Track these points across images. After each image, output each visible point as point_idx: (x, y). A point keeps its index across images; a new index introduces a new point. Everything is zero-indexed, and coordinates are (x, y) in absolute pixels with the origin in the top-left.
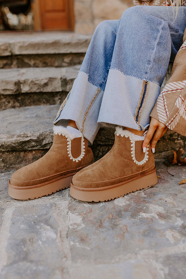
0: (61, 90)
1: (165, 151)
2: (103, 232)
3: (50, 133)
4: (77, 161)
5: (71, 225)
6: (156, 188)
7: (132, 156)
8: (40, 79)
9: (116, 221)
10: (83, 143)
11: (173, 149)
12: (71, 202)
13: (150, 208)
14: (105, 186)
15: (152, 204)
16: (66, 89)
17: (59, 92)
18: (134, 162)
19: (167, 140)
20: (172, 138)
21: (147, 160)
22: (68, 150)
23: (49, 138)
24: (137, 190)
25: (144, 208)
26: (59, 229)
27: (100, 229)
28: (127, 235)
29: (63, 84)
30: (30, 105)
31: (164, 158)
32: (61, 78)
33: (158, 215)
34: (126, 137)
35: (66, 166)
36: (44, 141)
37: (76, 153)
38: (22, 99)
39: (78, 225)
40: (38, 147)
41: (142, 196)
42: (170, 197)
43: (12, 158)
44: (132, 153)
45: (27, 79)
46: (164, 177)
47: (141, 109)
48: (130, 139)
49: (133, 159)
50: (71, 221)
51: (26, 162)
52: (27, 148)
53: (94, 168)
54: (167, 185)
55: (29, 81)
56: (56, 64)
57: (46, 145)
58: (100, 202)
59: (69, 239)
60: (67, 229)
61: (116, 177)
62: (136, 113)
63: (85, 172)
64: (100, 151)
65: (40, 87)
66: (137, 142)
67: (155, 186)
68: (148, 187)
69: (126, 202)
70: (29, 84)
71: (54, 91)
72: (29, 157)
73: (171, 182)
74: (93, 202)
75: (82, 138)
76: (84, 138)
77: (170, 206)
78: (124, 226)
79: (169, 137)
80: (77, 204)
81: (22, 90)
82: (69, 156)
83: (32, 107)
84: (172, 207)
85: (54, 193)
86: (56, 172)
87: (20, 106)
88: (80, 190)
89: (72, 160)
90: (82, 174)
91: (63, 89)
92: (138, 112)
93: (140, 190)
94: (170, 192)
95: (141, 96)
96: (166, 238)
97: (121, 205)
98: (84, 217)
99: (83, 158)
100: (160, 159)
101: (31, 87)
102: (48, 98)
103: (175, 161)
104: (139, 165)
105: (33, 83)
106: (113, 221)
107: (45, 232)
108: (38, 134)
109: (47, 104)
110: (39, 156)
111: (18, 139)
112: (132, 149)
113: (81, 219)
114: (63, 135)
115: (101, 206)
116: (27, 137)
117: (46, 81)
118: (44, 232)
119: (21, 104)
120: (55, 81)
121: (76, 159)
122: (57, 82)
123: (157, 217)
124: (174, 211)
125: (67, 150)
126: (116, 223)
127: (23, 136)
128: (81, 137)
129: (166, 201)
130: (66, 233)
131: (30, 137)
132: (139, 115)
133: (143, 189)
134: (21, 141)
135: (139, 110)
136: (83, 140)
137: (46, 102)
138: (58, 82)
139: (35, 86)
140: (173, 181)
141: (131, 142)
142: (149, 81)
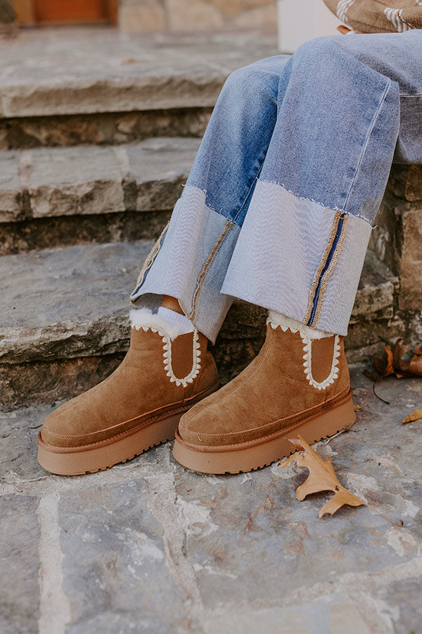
0: (123, 209)
1: (365, 345)
2: (256, 539)
3: (116, 319)
4: (185, 385)
5: (189, 528)
6: (353, 433)
7: (306, 371)
8: (76, 184)
9: (280, 515)
10: (196, 345)
11: (382, 340)
12: (178, 474)
13: (348, 482)
14: (251, 440)
15: (353, 472)
16: (135, 207)
17: (120, 213)
18: (311, 383)
19: (372, 323)
20: (381, 318)
21: (336, 377)
22: (165, 362)
23: (114, 332)
24: (316, 441)
26: (164, 537)
27: (251, 534)
28: (307, 543)
29: (127, 194)
30: (52, 244)
31: (365, 361)
32: (123, 182)
33: (366, 496)
34: (294, 331)
35: (161, 397)
36: (104, 337)
37: (182, 367)
38: (32, 232)
39: (204, 527)
40: (91, 351)
41: (327, 454)
42: (386, 453)
43: (31, 378)
44: (305, 365)
45: (44, 187)
46: (369, 407)
47: (327, 272)
48: (302, 335)
49: (308, 378)
50: (187, 519)
51: (64, 384)
52: (65, 354)
53: (226, 400)
54: (376, 426)
55: (50, 192)
56: (101, 137)
57: (107, 346)
58: (241, 473)
59: (189, 558)
60: (182, 538)
61: (274, 420)
63: (207, 409)
64: (225, 353)
65: (74, 204)
66: (315, 343)
67: (353, 429)
68: (338, 432)
69: (297, 471)
70: (48, 198)
71: (106, 212)
72: (70, 374)
73: (384, 419)
74: (227, 475)
75: (195, 334)
76: (199, 333)
77: (388, 475)
78: (299, 525)
79: (375, 315)
80: (192, 479)
81: (34, 211)
82: (168, 375)
83: (59, 249)
84: (393, 478)
85: (139, 455)
86: (143, 410)
87: (30, 248)
88: (198, 451)
89: (175, 382)
90: (200, 415)
91: (129, 205)
92: (320, 278)
93: (322, 439)
94: (386, 442)
95: (329, 245)
96: (388, 546)
97: (287, 476)
98: (213, 509)
99: (196, 378)
100: (355, 363)
101: (54, 204)
102: (94, 228)
103: (390, 369)
104: (320, 389)
105: (59, 195)
106: (276, 514)
107: (138, 548)
108: (90, 324)
109: (91, 240)
110: (92, 370)
111: (46, 336)
112: (304, 357)
113: (208, 512)
114: (154, 331)
115: (245, 480)
116: (66, 330)
117: (88, 190)
118: (136, 546)
119: (31, 243)
120: (111, 189)
121: (182, 381)
122: (113, 192)
124: (397, 486)
125: (163, 363)
126: (281, 518)
127: (57, 330)
128: (193, 333)
129: (379, 464)
130: (181, 545)
131: (72, 330)
132: (323, 286)
134: (51, 340)
136: (196, 338)
137: (89, 237)
138: (117, 190)
139: (63, 201)
140: (389, 415)
141: (304, 342)
142: (349, 213)
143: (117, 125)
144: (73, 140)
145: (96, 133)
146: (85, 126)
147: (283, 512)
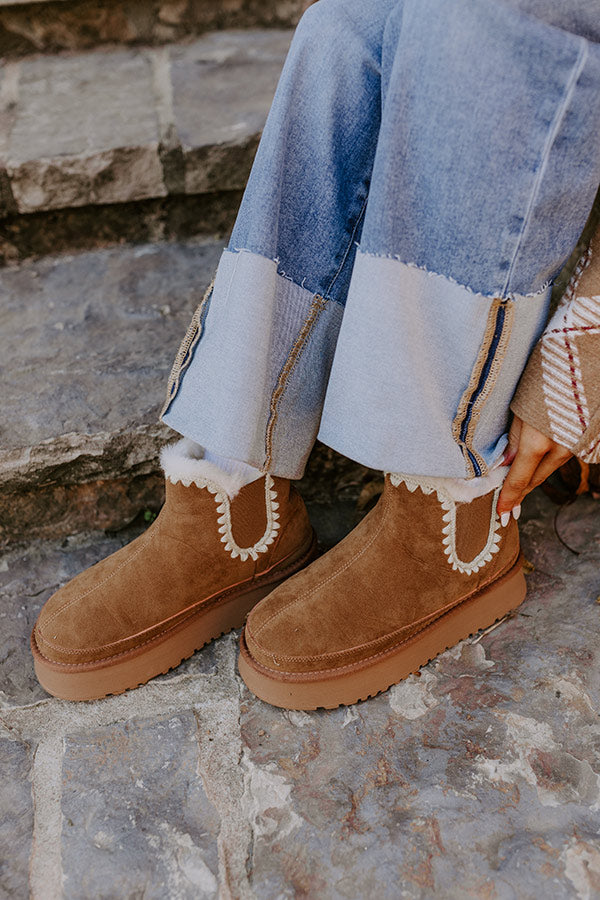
0: (164, 193)
2: (360, 849)
4: (255, 557)
5: (258, 820)
6: (521, 620)
7: (446, 552)
8: (82, 157)
9: (400, 798)
10: (271, 495)
12: (245, 703)
13: (508, 733)
15: (514, 710)
16: (184, 188)
17: (157, 200)
18: (455, 568)
21: (496, 549)
22: (220, 530)
23: (147, 446)
24: (460, 640)
25: (489, 730)
26: (219, 842)
27: (355, 838)
28: (440, 865)
29: (169, 168)
30: (56, 249)
32: (161, 149)
33: (535, 766)
34: (427, 491)
36: (131, 456)
37: (247, 531)
38: (23, 232)
39: (280, 816)
40: (113, 474)
41: (478, 663)
42: (571, 669)
43: (25, 510)
44: (445, 542)
45: (30, 163)
46: (546, 561)
47: (481, 397)
48: (440, 498)
49: (450, 561)
50: (256, 802)
51: (78, 514)
52: (72, 479)
54: (556, 600)
55: (42, 170)
56: (132, 31)
57: (136, 467)
59: (256, 887)
60: (247, 839)
61: (395, 628)
62: (460, 411)
65: (84, 189)
66: (462, 509)
67: (522, 611)
68: (497, 621)
69: (429, 701)
70: (40, 181)
71: (137, 198)
72: (86, 499)
73: (569, 587)
75: (268, 478)
76: (275, 477)
77: (571, 717)
78: (427, 825)
80: (269, 714)
81: (20, 202)
82: (227, 548)
83: (68, 258)
84: (579, 724)
85: (189, 659)
87: (22, 256)
88: (274, 680)
89: (239, 557)
91: (173, 186)
92: (470, 406)
94: (570, 641)
95: (483, 355)
96: (566, 879)
97: (413, 714)
98: (295, 781)
99: (274, 543)
101: (51, 191)
102: (121, 221)
103: (584, 486)
104: (469, 573)
105: (57, 176)
106: (393, 795)
107: (179, 869)
108: (107, 437)
109: (118, 241)
110: (120, 493)
111: (39, 459)
112: (444, 531)
113: (288, 788)
114: (200, 485)
115: (347, 722)
116: (69, 449)
117: (104, 164)
118: (175, 865)
119: (24, 248)
120: (141, 161)
121: (250, 550)
122: (145, 166)
123: (533, 779)
124: (585, 741)
125: (217, 532)
126: (401, 804)
127: (56, 450)
128: (264, 477)
129: (558, 694)
130: (245, 856)
131: (79, 447)
132: (474, 418)
134: (46, 464)
135: (473, 399)
136: (269, 483)
137: (115, 236)
138: (151, 162)
139: (64, 185)
140: (577, 579)
141: (444, 507)
142: (515, 295)
143: (157, 11)
144: (87, 40)
145: (124, 25)
146: (104, 14)
147: (403, 791)
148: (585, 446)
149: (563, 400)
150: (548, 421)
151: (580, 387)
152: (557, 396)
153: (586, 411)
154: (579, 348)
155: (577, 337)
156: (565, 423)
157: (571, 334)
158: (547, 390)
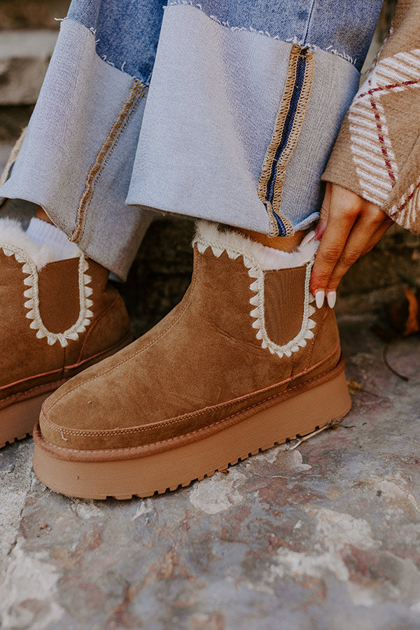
1: (377, 287)
4: (64, 344)
5: (10, 611)
6: (344, 431)
7: (255, 325)
9: (183, 592)
10: (84, 279)
11: (404, 280)
12: (32, 495)
13: (318, 528)
14: (154, 441)
15: (328, 507)
18: (264, 346)
19: (387, 253)
20: (400, 246)
21: (310, 335)
22: (27, 305)
24: (276, 444)
25: (298, 526)
31: (376, 312)
33: (348, 562)
34: (233, 256)
35: (22, 363)
37: (59, 313)
41: (293, 467)
42: (394, 471)
44: (253, 314)
46: (374, 385)
47: (286, 151)
48: (247, 263)
49: (259, 336)
50: (14, 591)
53: (118, 371)
54: (383, 417)
58: (135, 498)
61: (197, 407)
62: (265, 169)
63: (85, 386)
64: (162, 294)
66: (270, 275)
67: (344, 423)
68: (317, 428)
69: (234, 498)
73: (398, 406)
74: (111, 501)
75: (82, 260)
76: (89, 260)
77: (393, 515)
78: (210, 620)
79: (392, 242)
80: (55, 505)
82: (32, 326)
84: (402, 522)
88: (59, 457)
89: (45, 339)
90: (72, 395)
92: (275, 163)
93: (288, 441)
94: (396, 450)
95: (286, 104)
97: (214, 509)
98: (66, 572)
99: (86, 333)
100: (362, 313)
103: (413, 324)
104: (281, 355)
106: (175, 588)
112: (252, 301)
113: (55, 577)
114: (8, 253)
115: (139, 514)
121: (59, 336)
123: (343, 573)
124: (408, 540)
125: (22, 306)
126: (183, 599)
128: (78, 258)
129: (379, 493)
132: (279, 177)
133: (299, 436)
135: (277, 156)
136: (83, 266)
140: (405, 399)
141: (251, 274)
142: (314, 46)
147: (188, 585)
148: (395, 200)
149: (371, 157)
150: (357, 178)
151: (387, 142)
152: (365, 154)
153: (394, 166)
154: (384, 106)
155: (382, 97)
156: (374, 179)
157: (377, 94)
158: (354, 149)
